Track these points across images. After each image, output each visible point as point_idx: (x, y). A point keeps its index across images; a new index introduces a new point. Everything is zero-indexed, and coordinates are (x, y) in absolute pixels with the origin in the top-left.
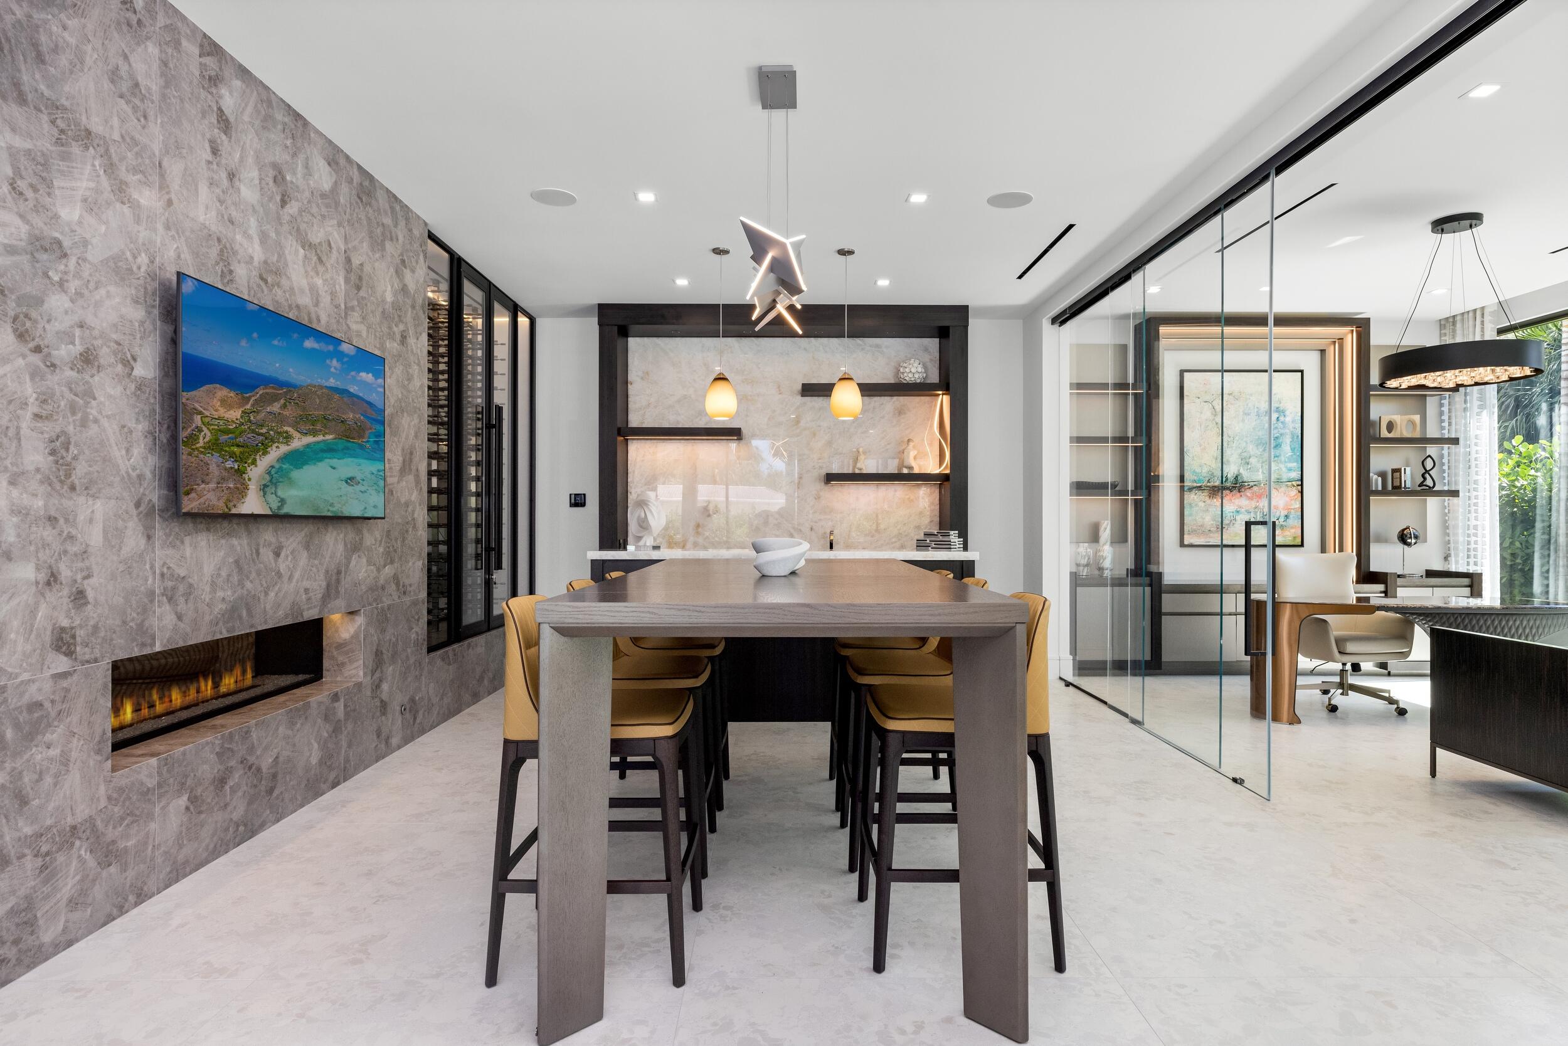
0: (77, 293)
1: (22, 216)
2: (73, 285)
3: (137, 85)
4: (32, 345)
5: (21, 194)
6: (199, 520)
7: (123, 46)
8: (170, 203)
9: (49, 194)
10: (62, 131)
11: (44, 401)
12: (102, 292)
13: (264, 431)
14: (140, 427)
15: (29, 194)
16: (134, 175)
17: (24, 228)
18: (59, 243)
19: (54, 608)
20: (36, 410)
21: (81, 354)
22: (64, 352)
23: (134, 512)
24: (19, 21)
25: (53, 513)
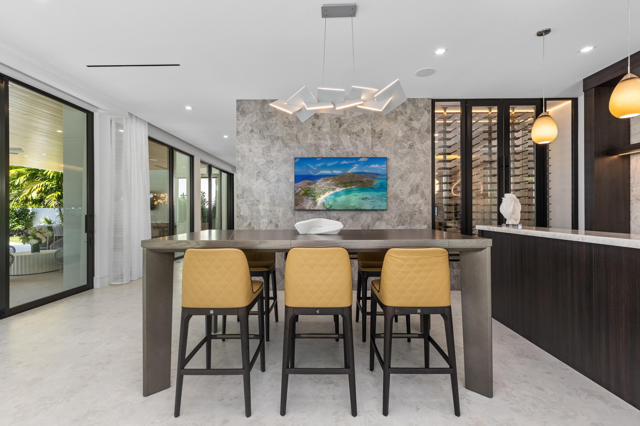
0: (276, 169)
1: (264, 158)
2: (275, 167)
3: (290, 122)
4: (266, 180)
5: (264, 155)
6: (309, 211)
7: (286, 116)
8: (299, 142)
9: (270, 152)
10: (272, 140)
11: (269, 190)
12: (282, 167)
13: (323, 188)
14: (291, 192)
15: (266, 154)
16: (289, 141)
17: (265, 160)
18: (272, 161)
19: (271, 227)
20: (267, 192)
21: (277, 180)
22: (273, 180)
23: (290, 210)
24: (264, 125)
25: (271, 210)
